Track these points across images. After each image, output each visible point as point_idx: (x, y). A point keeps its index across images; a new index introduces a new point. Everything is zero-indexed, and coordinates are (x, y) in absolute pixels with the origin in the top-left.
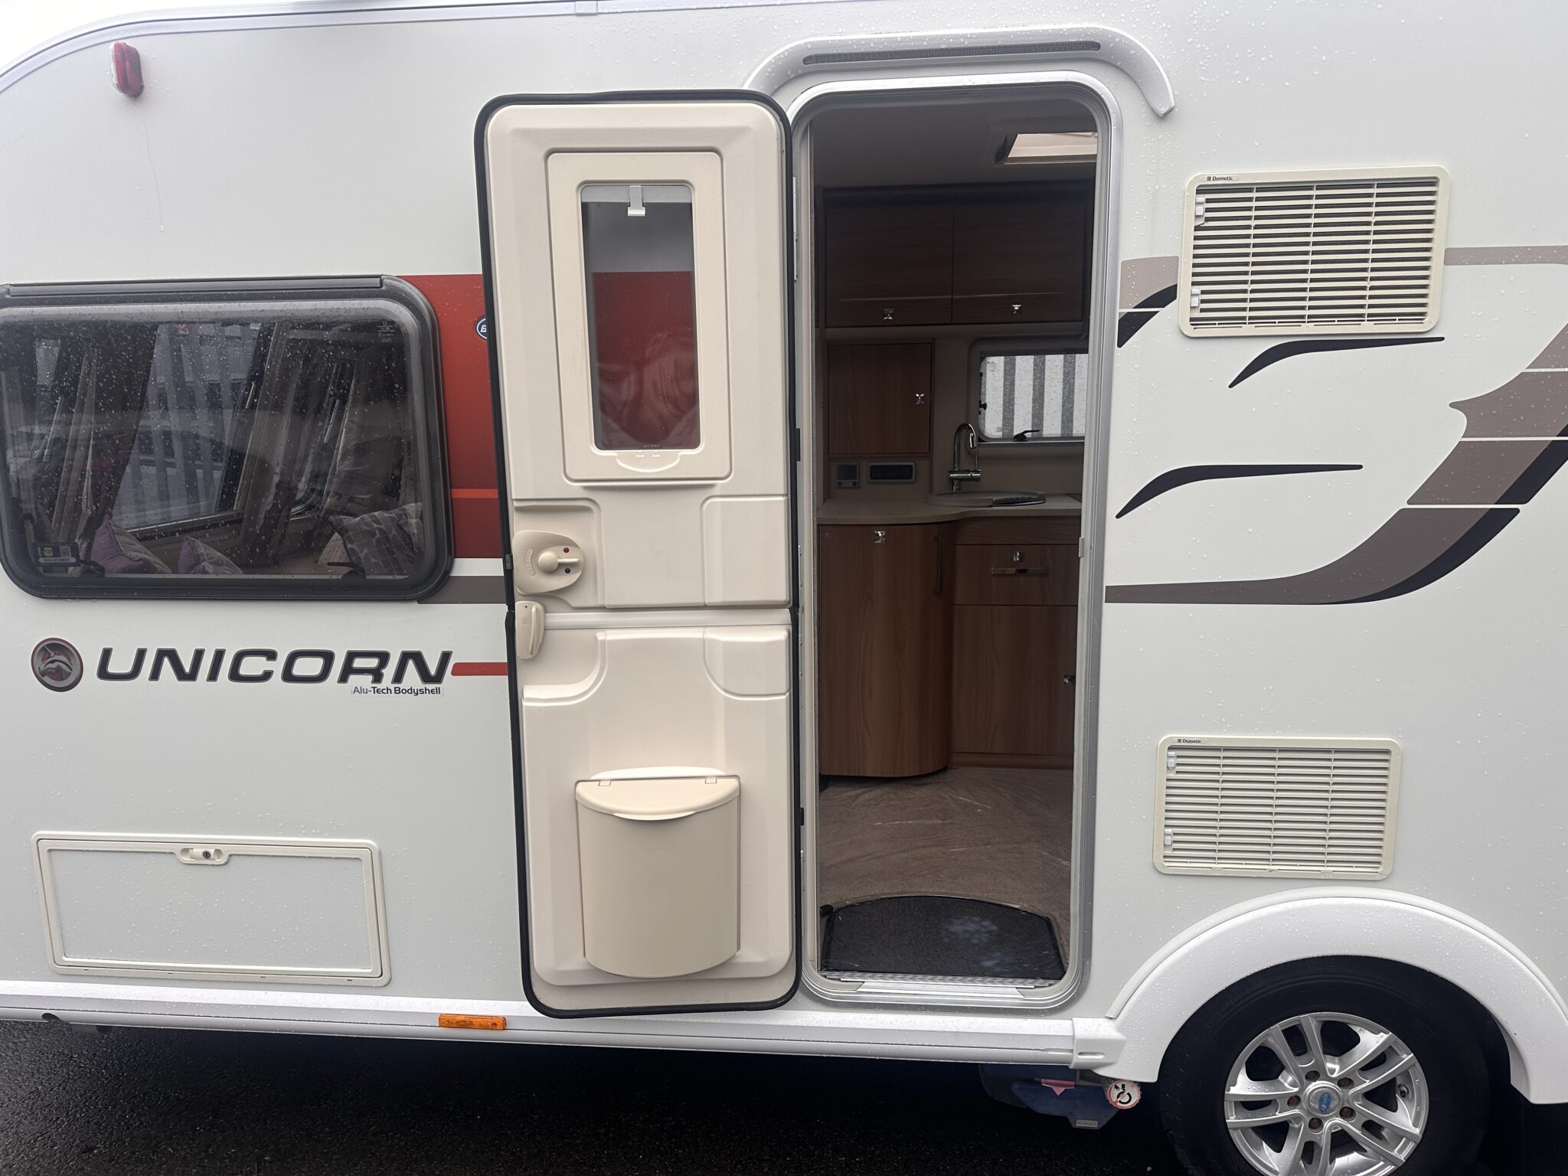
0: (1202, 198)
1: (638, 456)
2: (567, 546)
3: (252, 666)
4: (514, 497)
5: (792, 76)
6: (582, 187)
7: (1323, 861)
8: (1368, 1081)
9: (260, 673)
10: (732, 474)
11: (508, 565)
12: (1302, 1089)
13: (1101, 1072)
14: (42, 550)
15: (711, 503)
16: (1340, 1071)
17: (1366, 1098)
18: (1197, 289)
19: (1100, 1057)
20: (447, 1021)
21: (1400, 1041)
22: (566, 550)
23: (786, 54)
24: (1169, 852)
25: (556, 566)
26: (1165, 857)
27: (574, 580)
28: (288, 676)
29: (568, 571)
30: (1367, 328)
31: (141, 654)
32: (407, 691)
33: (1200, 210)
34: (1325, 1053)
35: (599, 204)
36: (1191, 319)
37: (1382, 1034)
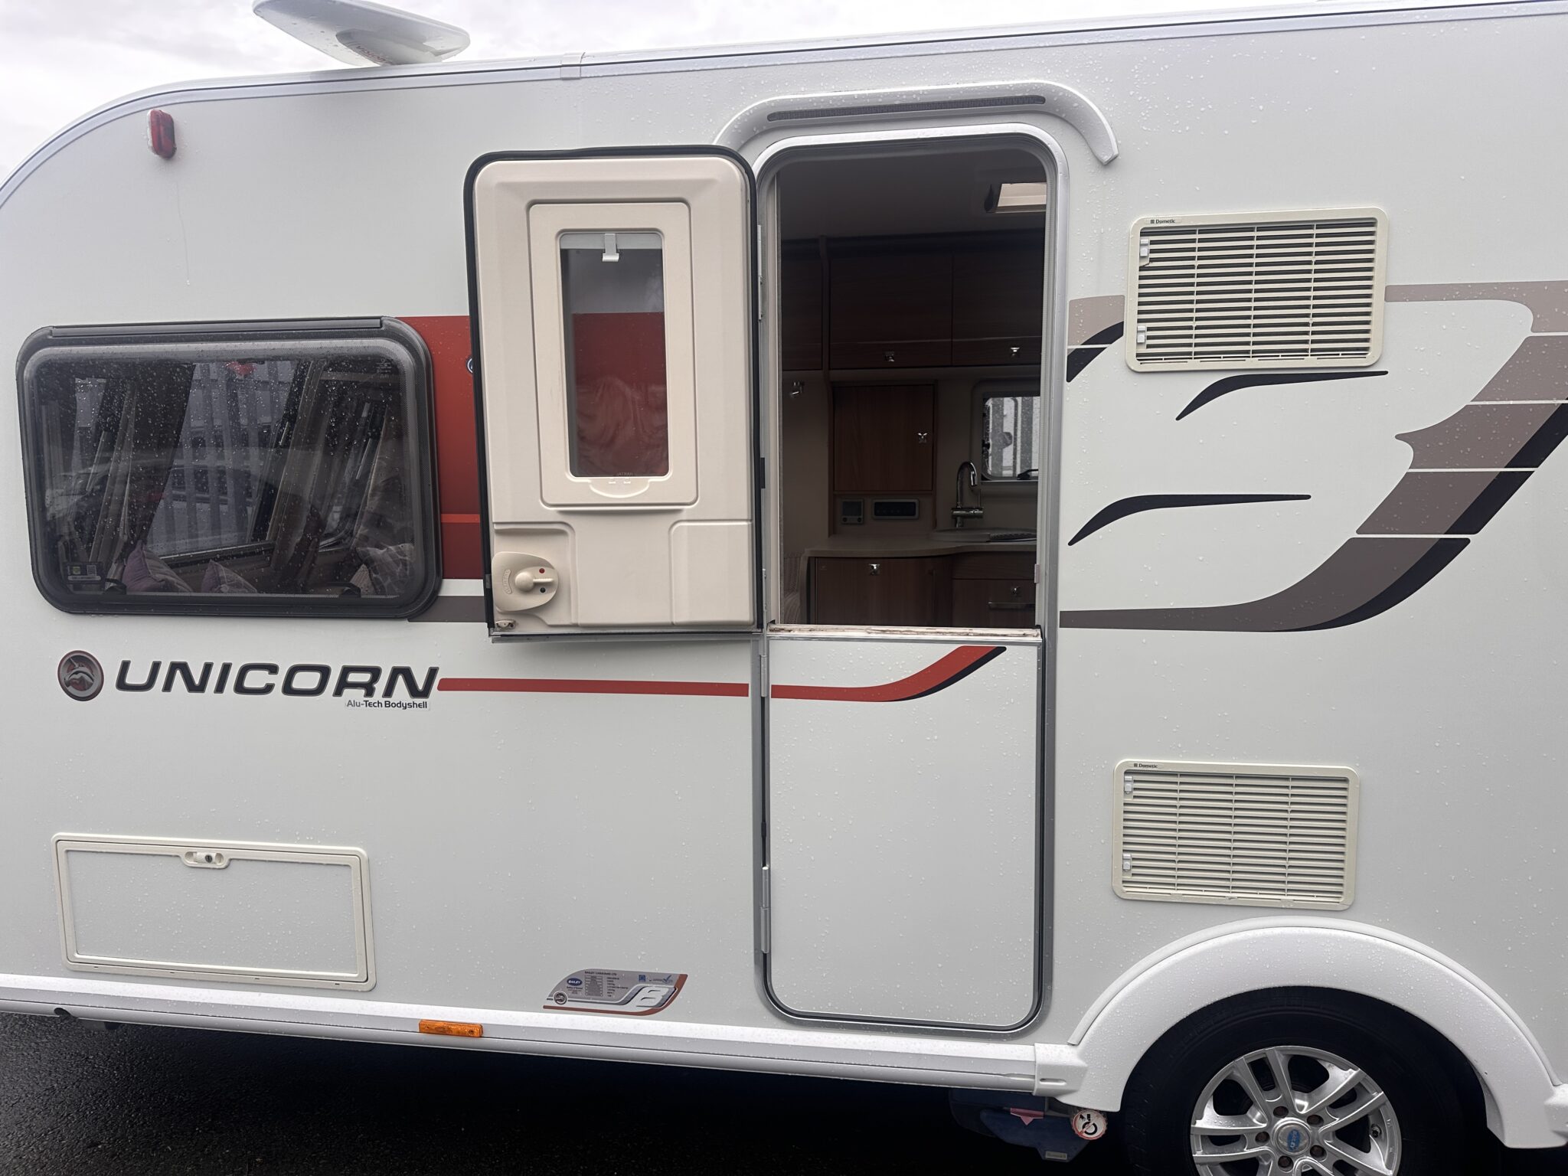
0: (1146, 240)
1: (610, 483)
2: (542, 566)
3: (254, 679)
4: (494, 521)
5: (758, 132)
6: (561, 235)
7: (1283, 890)
8: (1338, 1119)
9: (262, 686)
10: (698, 502)
11: (487, 584)
12: (1271, 1125)
13: (1065, 1100)
14: (71, 569)
15: (677, 528)
16: (1308, 1108)
17: (1338, 1137)
18: (1143, 326)
19: (1063, 1084)
20: (427, 1027)
21: (1369, 1078)
22: (542, 571)
23: (751, 111)
24: (1129, 878)
25: (531, 585)
26: (1124, 882)
27: (548, 600)
28: (288, 689)
29: (543, 591)
30: (1310, 362)
31: (156, 666)
32: (396, 705)
33: (1145, 251)
34: (1294, 1088)
35: (578, 251)
36: (1138, 355)
37: (1350, 1070)
